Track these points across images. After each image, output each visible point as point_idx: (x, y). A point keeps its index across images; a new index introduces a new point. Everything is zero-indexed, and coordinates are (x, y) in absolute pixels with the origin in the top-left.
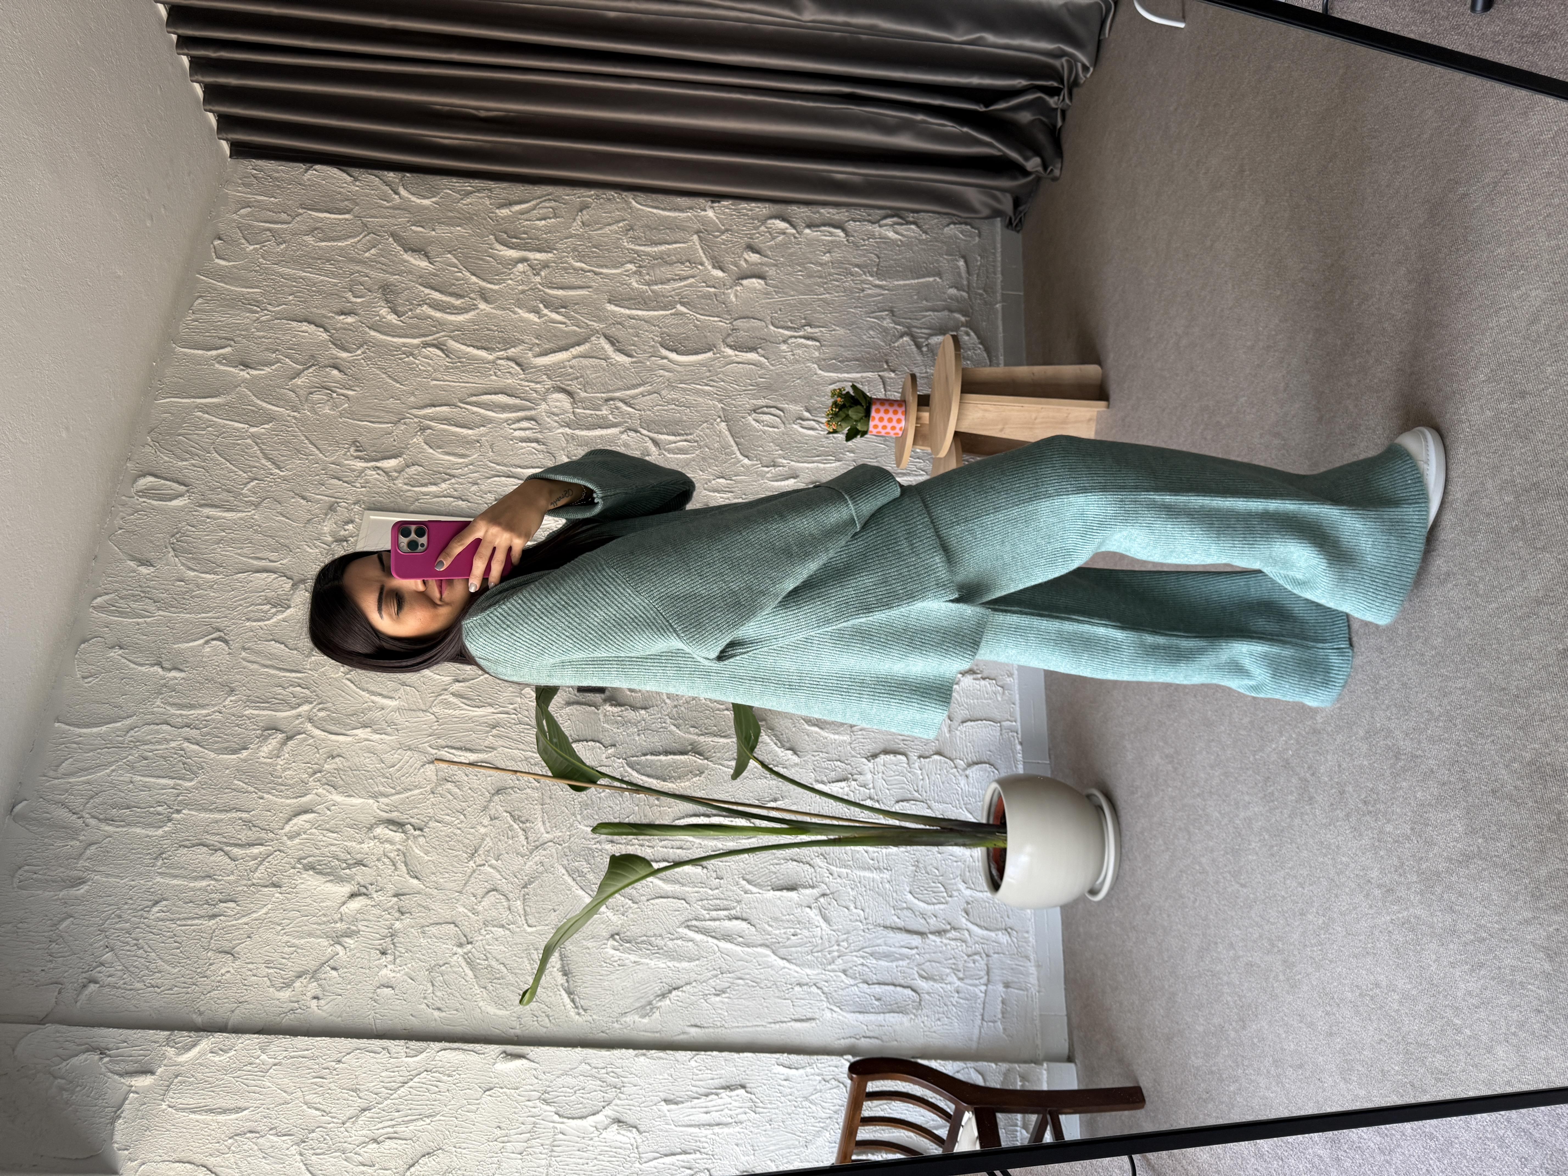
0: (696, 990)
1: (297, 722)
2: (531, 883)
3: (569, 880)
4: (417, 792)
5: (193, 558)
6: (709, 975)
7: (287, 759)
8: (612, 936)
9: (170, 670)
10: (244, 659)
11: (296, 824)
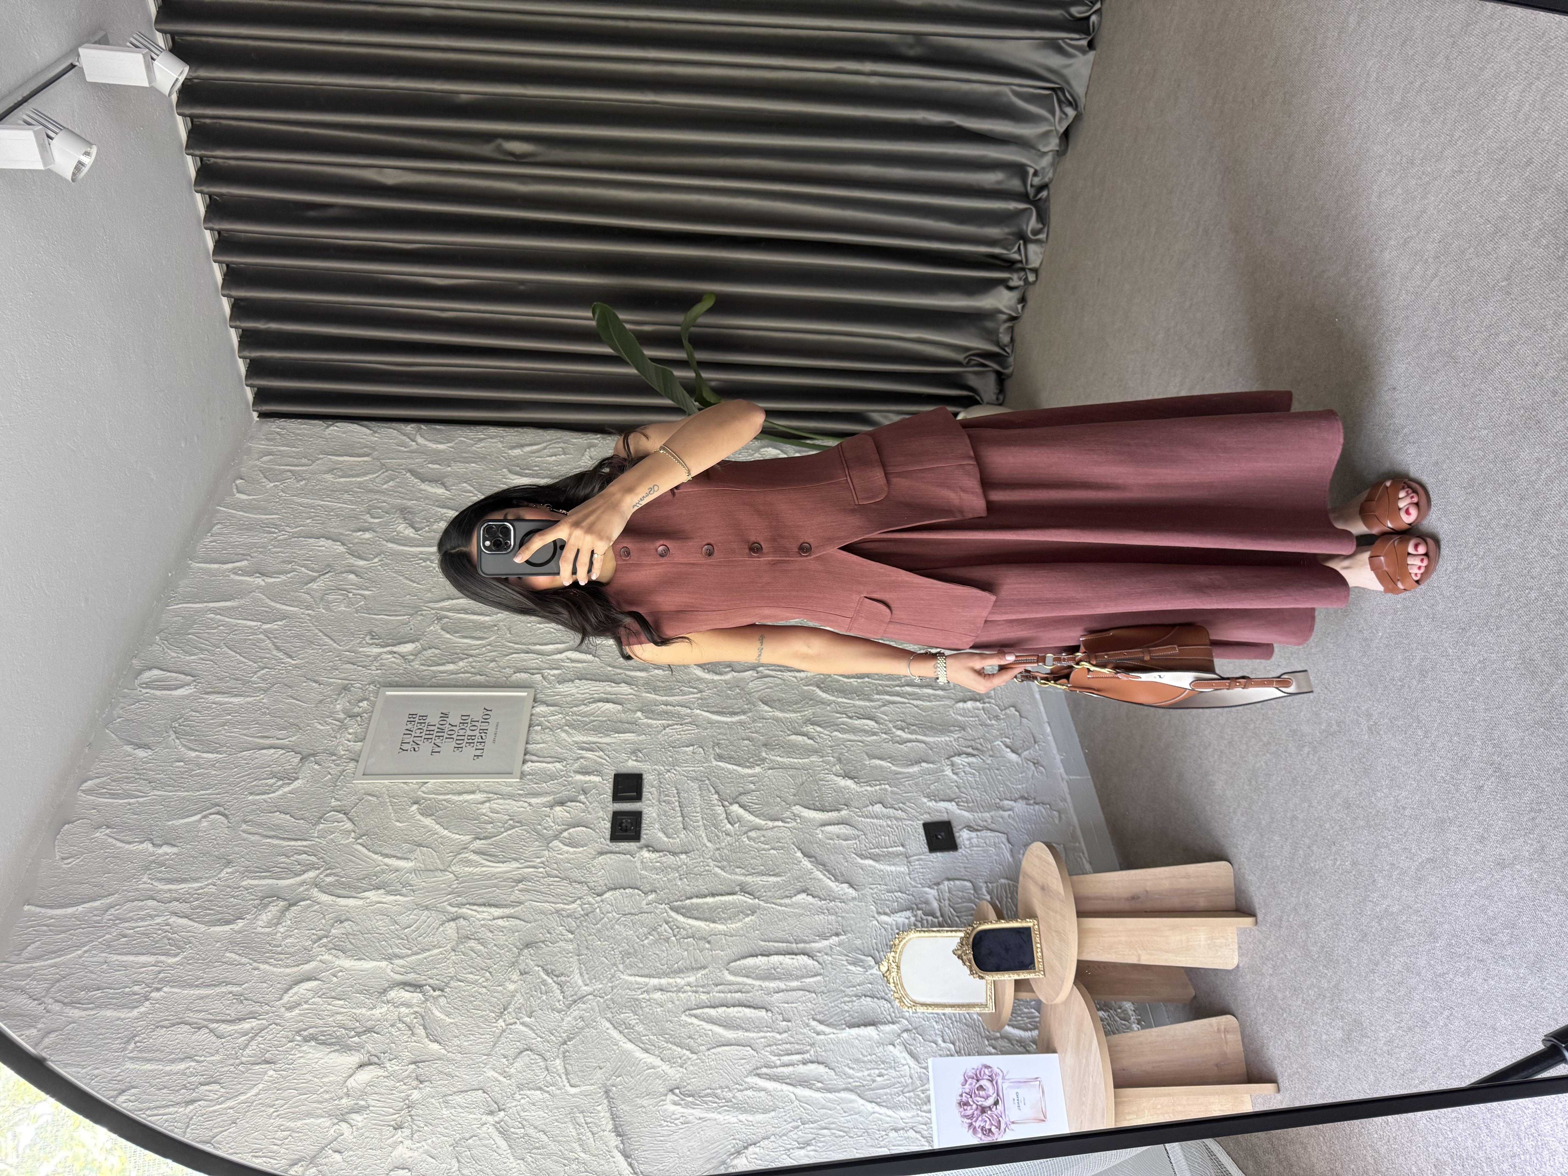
0: (775, 1145)
1: (302, 889)
2: (570, 1039)
3: (615, 1034)
4: (436, 951)
5: (196, 740)
6: (789, 1127)
7: (289, 926)
8: (671, 1091)
9: (161, 846)
10: (244, 831)
11: (296, 993)
